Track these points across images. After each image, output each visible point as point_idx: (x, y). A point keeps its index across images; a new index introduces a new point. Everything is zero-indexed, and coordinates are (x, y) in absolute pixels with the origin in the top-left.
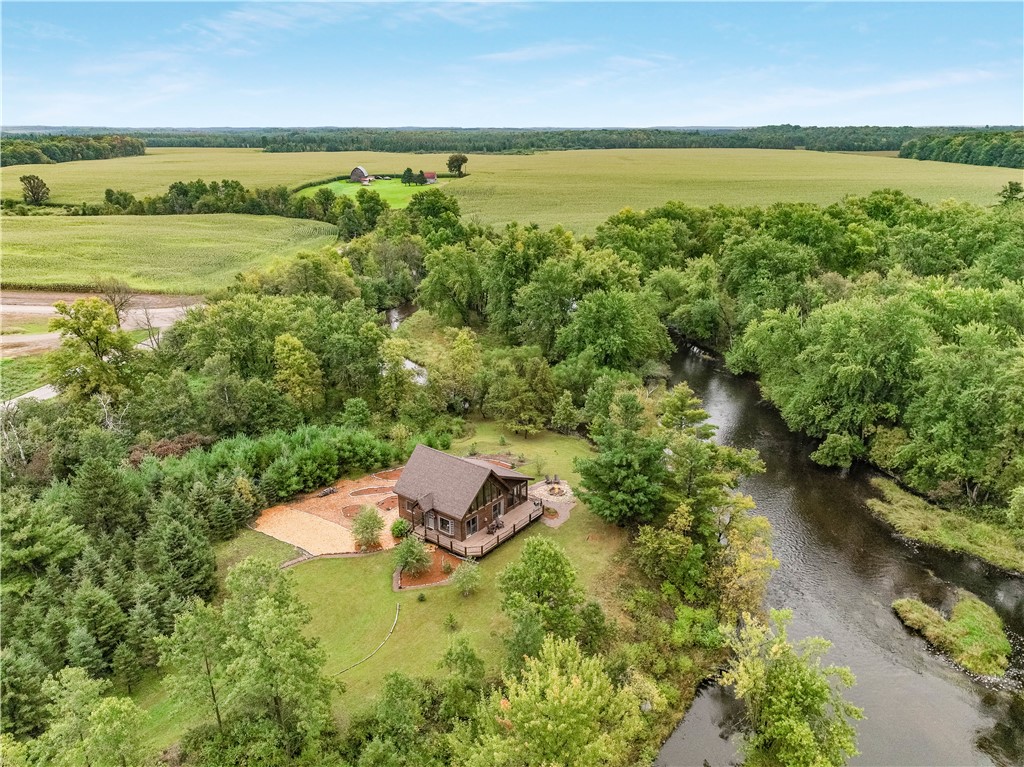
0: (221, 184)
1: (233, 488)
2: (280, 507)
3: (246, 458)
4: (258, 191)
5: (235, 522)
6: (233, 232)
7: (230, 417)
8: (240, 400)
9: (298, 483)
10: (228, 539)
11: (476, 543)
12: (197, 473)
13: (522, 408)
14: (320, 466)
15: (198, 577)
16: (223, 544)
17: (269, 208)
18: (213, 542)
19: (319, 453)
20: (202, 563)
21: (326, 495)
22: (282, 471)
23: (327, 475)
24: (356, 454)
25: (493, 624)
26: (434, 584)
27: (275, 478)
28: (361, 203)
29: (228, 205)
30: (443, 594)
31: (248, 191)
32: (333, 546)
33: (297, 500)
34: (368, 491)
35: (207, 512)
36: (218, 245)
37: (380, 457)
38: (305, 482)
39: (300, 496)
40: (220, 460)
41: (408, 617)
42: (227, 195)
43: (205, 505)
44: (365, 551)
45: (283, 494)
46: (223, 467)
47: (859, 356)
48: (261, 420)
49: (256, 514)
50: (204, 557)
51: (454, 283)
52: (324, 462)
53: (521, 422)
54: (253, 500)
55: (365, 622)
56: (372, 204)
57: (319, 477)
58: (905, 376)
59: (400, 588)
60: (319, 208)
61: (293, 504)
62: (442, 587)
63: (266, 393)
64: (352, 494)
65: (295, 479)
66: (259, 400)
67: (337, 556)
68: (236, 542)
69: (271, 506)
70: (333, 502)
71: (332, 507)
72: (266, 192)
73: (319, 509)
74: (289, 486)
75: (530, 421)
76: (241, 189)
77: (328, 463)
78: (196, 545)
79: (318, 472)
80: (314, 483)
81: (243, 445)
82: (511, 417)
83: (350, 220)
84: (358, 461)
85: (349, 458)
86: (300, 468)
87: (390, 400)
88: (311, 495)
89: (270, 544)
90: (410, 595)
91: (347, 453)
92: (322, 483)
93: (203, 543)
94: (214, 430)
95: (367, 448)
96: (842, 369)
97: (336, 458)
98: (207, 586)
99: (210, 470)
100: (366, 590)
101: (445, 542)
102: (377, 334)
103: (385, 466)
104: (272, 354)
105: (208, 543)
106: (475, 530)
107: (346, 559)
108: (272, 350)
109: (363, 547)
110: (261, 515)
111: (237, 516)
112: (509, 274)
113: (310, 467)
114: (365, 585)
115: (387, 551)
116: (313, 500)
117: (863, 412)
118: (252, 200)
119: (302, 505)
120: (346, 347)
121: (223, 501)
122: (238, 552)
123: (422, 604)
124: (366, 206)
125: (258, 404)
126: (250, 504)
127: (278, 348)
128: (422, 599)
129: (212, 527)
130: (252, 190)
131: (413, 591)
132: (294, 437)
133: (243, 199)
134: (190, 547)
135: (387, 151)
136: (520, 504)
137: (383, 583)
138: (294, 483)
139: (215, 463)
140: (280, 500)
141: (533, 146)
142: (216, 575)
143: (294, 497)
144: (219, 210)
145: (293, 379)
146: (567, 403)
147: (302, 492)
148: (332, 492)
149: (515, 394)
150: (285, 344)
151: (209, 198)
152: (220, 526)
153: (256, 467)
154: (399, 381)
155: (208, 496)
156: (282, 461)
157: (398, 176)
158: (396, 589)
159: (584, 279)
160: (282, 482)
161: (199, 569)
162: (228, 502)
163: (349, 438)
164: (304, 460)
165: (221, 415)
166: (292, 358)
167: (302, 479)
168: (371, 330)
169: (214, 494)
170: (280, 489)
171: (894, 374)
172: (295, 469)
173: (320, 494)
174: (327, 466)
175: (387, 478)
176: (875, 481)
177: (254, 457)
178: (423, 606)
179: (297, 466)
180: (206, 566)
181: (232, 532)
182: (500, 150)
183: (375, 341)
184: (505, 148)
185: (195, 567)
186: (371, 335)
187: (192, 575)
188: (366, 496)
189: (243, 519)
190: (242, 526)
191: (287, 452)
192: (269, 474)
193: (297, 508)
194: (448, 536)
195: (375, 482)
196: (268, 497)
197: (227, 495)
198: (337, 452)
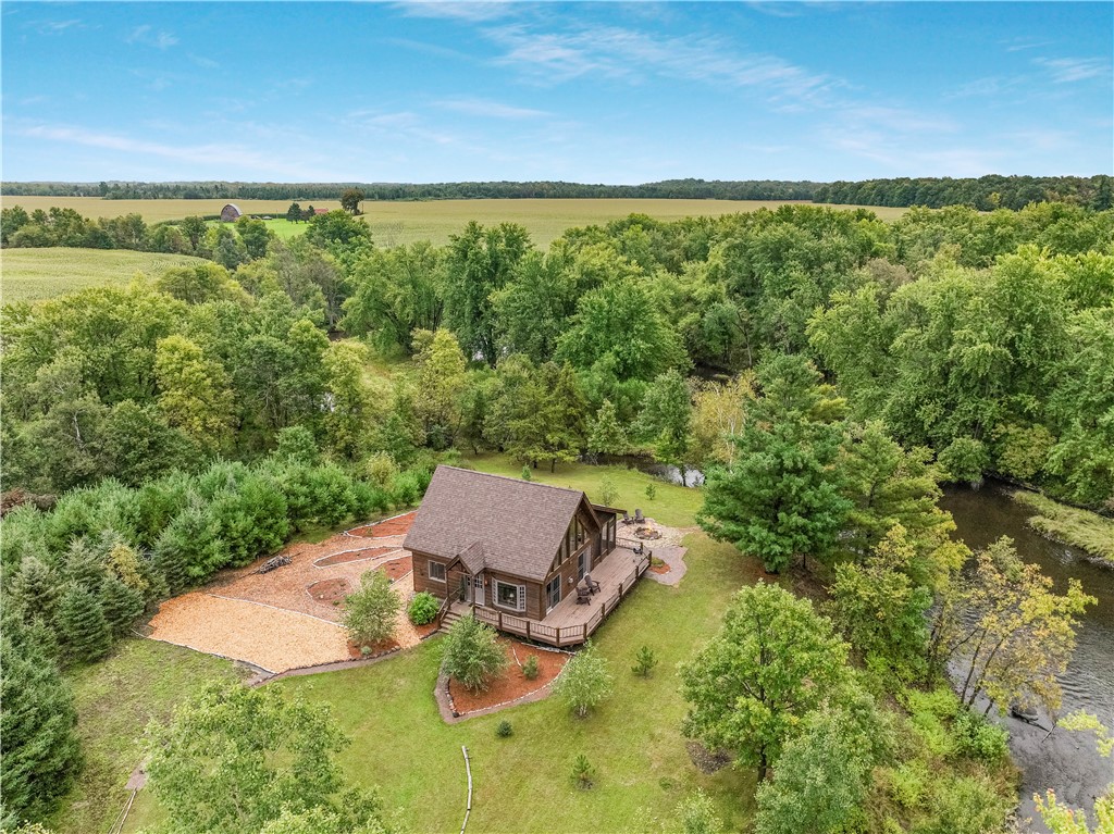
0: (48, 213)
1: (102, 565)
2: (193, 595)
3: (122, 515)
4: (101, 220)
5: (108, 626)
6: (69, 266)
7: (85, 463)
8: (100, 436)
9: (222, 551)
10: (96, 660)
11: (566, 621)
12: (28, 545)
13: (546, 428)
14: (259, 521)
15: (36, 747)
16: (88, 670)
17: (118, 241)
18: (65, 669)
19: (257, 498)
20: (44, 714)
21: (272, 568)
22: (193, 531)
23: (272, 535)
24: (315, 500)
25: (655, 765)
26: (516, 702)
27: (181, 543)
28: (242, 233)
29: (60, 237)
30: (539, 718)
31: (87, 220)
32: (307, 652)
33: (221, 582)
34: (347, 557)
35: (50, 613)
36: (47, 277)
37: (355, 503)
38: (233, 548)
39: (226, 574)
40: (73, 520)
41: (491, 772)
42: (58, 225)
43: (47, 599)
44: (370, 656)
45: (196, 571)
46: (79, 534)
47: (985, 333)
48: (138, 466)
49: (150, 611)
50: (50, 700)
51: (395, 297)
52: (265, 513)
53: (547, 447)
54: (144, 584)
55: (408, 794)
56: (256, 234)
57: (258, 541)
58: (1043, 355)
59: (457, 715)
60: (186, 241)
61: (216, 589)
62: (532, 704)
63: (146, 423)
64: (318, 564)
65: (218, 543)
66: (134, 433)
67: (319, 670)
68: (113, 664)
69: (174, 594)
70: (287, 579)
71: (287, 586)
72: (113, 222)
73: (265, 592)
74: (207, 557)
75: (561, 446)
76: (79, 218)
77: (273, 515)
78: (30, 676)
79: (256, 530)
80: (249, 549)
81: (113, 497)
82: (530, 442)
83: (229, 251)
84: (318, 512)
85: (304, 507)
86: (225, 526)
87: (343, 431)
88: (245, 572)
89: (185, 661)
90: (479, 726)
91: (302, 499)
92: (261, 550)
93: (46, 671)
94: (55, 487)
95: (334, 488)
96: (966, 350)
97: (284, 506)
98: (57, 762)
99: (55, 540)
100: (393, 728)
101: (515, 625)
102: (316, 336)
103: (361, 517)
104: (151, 369)
105: (56, 670)
106: (556, 599)
107: (338, 673)
108: (150, 362)
109: (365, 649)
110: (157, 611)
111: (112, 615)
112: (473, 277)
113: (242, 522)
114: (388, 717)
115: (410, 652)
116: (250, 579)
117: (991, 408)
118: (95, 231)
119: (233, 588)
120: (272, 353)
121: (83, 589)
122: (119, 682)
123: (508, 741)
124: (248, 236)
125: (134, 440)
126: (138, 592)
127: (161, 358)
128: (505, 733)
129: (63, 640)
130: (96, 221)
131: (482, 720)
132: (205, 478)
133: (80, 229)
134: (16, 682)
135: (260, 198)
136: (608, 553)
137: (420, 709)
138: (217, 552)
139: (63, 527)
140: (191, 583)
141: (430, 195)
142: (75, 734)
143: (217, 576)
144: (46, 243)
145: (189, 403)
146: (609, 417)
147: (228, 566)
148: (283, 563)
149: (535, 408)
150: (173, 349)
151: (34, 229)
152: (81, 636)
153: (144, 530)
154: (355, 402)
155: (51, 583)
156: (192, 514)
157: (281, 216)
158: (449, 719)
159: (578, 277)
160: (194, 552)
161: (37, 727)
162: (97, 590)
163: (303, 475)
164: (228, 511)
165: (68, 460)
166: (186, 370)
167: (229, 544)
168: (308, 331)
169: (64, 577)
170: (189, 564)
171: (1029, 353)
172: (217, 526)
173: (261, 568)
174: (270, 521)
175: (371, 535)
176: (1019, 495)
177: (137, 514)
178: (512, 748)
179: (219, 521)
180: (55, 719)
181: (104, 646)
182: (393, 199)
183: (313, 347)
184: (398, 197)
185: (29, 724)
186: (306, 337)
187: (22, 743)
188: (345, 565)
189: (126, 619)
190: (123, 633)
191: (198, 501)
192: (169, 537)
193: (223, 594)
194: (514, 613)
195: (352, 542)
196: (169, 578)
197: (91, 578)
198: (285, 498)
